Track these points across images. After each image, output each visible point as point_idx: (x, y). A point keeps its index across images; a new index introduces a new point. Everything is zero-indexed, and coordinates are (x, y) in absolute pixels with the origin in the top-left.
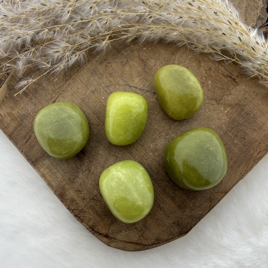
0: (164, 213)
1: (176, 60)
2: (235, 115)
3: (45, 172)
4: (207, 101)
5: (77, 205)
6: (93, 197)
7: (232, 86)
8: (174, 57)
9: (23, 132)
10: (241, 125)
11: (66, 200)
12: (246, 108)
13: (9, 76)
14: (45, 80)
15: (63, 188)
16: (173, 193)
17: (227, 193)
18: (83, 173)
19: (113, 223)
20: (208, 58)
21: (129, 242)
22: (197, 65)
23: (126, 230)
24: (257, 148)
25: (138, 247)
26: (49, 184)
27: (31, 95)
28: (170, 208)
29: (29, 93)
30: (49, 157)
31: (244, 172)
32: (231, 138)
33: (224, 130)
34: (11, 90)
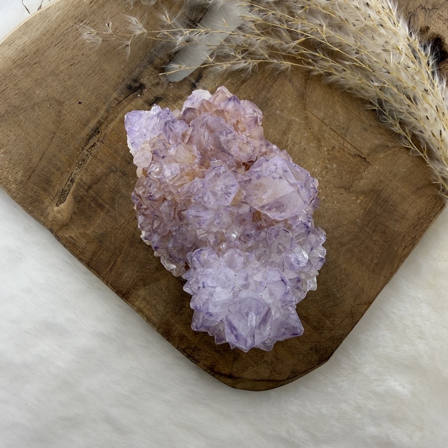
1: (289, 142)
2: (371, 204)
3: (141, 305)
4: (334, 191)
5: (189, 343)
7: (363, 167)
8: (286, 138)
10: (379, 216)
11: (173, 338)
12: (383, 194)
13: (74, 184)
14: (123, 184)
15: (168, 323)
16: (306, 312)
17: (370, 303)
19: (236, 359)
20: (329, 134)
21: (259, 379)
22: (316, 145)
23: (252, 365)
24: (401, 242)
25: (271, 385)
26: (148, 320)
27: (107, 206)
29: (104, 204)
30: (144, 285)
31: (388, 275)
32: (369, 234)
33: (359, 225)
34: (79, 202)
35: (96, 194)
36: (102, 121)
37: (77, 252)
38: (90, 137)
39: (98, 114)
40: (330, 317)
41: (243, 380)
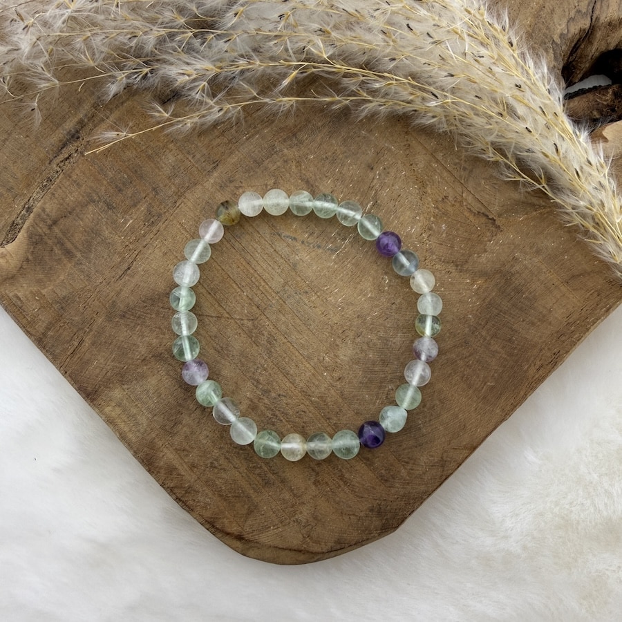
0: (352, 491)
1: (375, 181)
2: (494, 294)
3: (113, 413)
4: (438, 266)
5: (180, 479)
6: (212, 463)
7: (489, 234)
8: (371, 175)
9: (65, 333)
10: (505, 313)
11: (157, 470)
12: (516, 279)
13: (32, 215)
14: (106, 222)
15: (152, 445)
17: (474, 448)
18: (191, 414)
19: (252, 512)
20: (441, 177)
21: (284, 547)
22: (417, 192)
23: (276, 525)
24: (535, 359)
25: (302, 557)
26: (122, 437)
27: (78, 255)
28: (363, 480)
29: (74, 250)
30: (122, 383)
31: (508, 408)
32: (485, 339)
33: (472, 324)
34: (37, 244)
35: (64, 234)
36: (86, 120)
37: (24, 320)
38: (64, 145)
39: (80, 108)
40: (407, 463)
41: (258, 545)
